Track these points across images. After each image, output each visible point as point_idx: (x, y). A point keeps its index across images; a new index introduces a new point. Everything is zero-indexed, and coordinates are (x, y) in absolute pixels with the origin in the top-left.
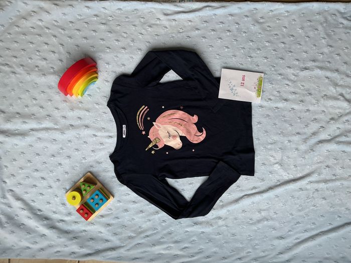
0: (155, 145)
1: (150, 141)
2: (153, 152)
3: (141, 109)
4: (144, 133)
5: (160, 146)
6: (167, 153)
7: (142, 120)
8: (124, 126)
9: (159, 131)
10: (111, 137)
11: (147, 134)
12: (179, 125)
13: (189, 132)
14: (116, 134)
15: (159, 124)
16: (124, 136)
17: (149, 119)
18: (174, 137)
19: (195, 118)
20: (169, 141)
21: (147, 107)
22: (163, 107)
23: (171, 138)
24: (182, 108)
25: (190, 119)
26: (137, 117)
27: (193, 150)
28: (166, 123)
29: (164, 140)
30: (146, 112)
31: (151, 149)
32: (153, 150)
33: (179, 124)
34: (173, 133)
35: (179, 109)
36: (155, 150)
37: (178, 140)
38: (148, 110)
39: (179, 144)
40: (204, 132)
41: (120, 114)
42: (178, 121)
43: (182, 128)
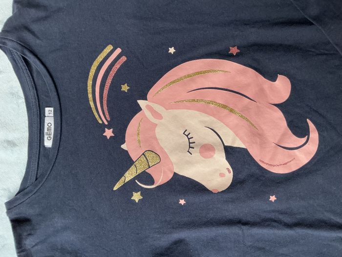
0: (144, 173)
1: (127, 161)
2: (137, 197)
3: (100, 58)
4: (109, 133)
5: (161, 178)
6: (182, 202)
7: (106, 92)
8: (49, 112)
9: (157, 130)
10: (11, 144)
11: (120, 137)
12: (226, 111)
13: (257, 134)
14: (26, 135)
15: (158, 108)
16: (48, 143)
17: (125, 88)
18: (207, 149)
19: (282, 88)
20: (189, 163)
21: (118, 51)
22: (172, 50)
23: (196, 153)
24: (234, 51)
25: (262, 90)
26: (90, 83)
27: (273, 198)
28: (179, 104)
29: (173, 158)
30: (117, 66)
31: (131, 187)
32: (138, 189)
33: (225, 107)
34: (203, 135)
35: (225, 55)
36: (144, 192)
37: (221, 161)
38: (124, 59)
39: (222, 175)
40: (314, 135)
41: (38, 72)
42: (221, 97)
43: (234, 119)
